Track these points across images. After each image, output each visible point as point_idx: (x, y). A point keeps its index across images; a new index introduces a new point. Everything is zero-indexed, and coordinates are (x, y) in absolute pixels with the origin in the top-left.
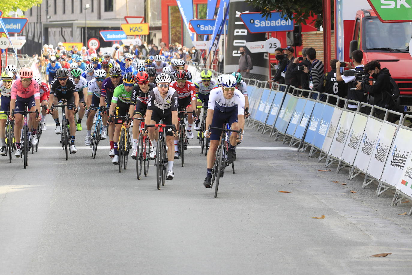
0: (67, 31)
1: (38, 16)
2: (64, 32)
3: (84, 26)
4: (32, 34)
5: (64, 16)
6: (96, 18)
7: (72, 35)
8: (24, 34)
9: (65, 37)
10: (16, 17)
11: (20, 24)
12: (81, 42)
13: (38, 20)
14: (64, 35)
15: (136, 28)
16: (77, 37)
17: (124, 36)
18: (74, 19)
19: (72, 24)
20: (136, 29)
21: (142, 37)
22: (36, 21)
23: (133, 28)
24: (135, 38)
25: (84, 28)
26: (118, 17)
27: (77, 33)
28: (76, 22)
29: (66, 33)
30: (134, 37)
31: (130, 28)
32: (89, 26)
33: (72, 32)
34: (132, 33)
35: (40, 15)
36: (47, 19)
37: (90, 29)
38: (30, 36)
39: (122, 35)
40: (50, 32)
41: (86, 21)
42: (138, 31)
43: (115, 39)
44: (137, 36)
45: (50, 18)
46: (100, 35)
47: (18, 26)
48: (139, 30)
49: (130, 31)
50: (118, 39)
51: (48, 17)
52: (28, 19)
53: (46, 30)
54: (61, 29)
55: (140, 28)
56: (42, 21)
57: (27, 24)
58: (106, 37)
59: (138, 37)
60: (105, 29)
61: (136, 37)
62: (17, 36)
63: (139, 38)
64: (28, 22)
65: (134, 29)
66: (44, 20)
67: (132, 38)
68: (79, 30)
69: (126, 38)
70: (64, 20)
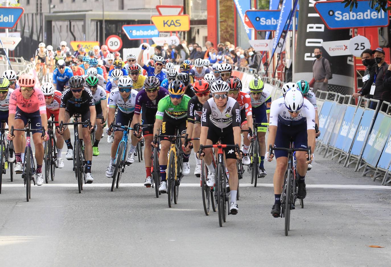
0: (78, 25)
1: (37, 4)
2: (74, 26)
3: (101, 18)
4: (29, 30)
5: (73, 4)
6: (117, 8)
7: (84, 31)
8: (19, 29)
9: (75, 34)
10: (7, 6)
11: (13, 16)
12: (97, 40)
13: (37, 10)
14: (74, 31)
15: (172, 21)
16: (91, 34)
17: (156, 32)
18: (87, 9)
19: (84, 16)
20: (172, 23)
21: (181, 35)
22: (34, 12)
23: (168, 21)
24: (171, 35)
25: (101, 21)
26: (147, 6)
27: (92, 27)
28: (90, 13)
29: (76, 27)
30: (169, 34)
31: (164, 21)
32: (108, 19)
33: (84, 27)
34: (167, 28)
35: (41, 4)
36: (50, 8)
37: (109, 22)
38: (26, 32)
39: (153, 31)
40: (54, 26)
41: (103, 11)
42: (175, 26)
43: (144, 36)
44: (174, 32)
45: (54, 7)
46: (122, 31)
47: (10, 19)
48: (176, 24)
49: (164, 26)
50: (147, 36)
51: (52, 6)
52: (23, 9)
53: (49, 23)
54: (69, 23)
55: (177, 22)
56: (42, 11)
57: (23, 15)
58: (131, 34)
59: (175, 34)
60: (129, 22)
61: (173, 34)
62: (9, 31)
63: (177, 36)
64: (24, 12)
65: (169, 23)
66: (45, 11)
67: (166, 36)
68: (93, 24)
69: (158, 36)
70: (73, 10)
